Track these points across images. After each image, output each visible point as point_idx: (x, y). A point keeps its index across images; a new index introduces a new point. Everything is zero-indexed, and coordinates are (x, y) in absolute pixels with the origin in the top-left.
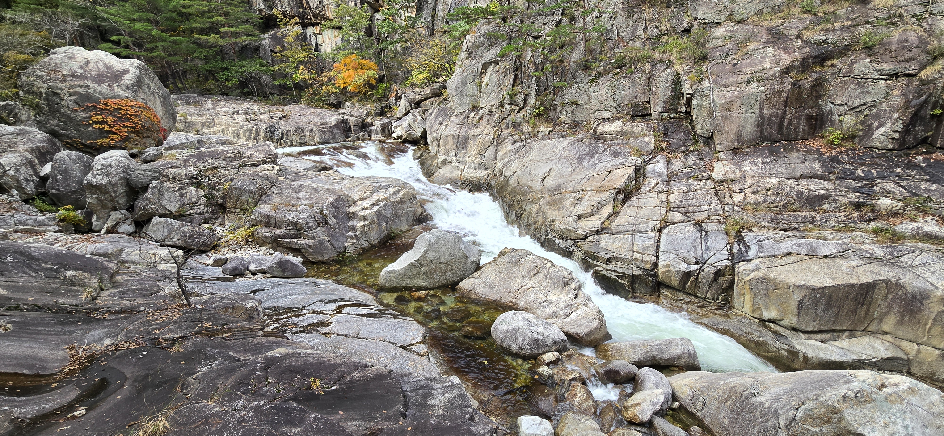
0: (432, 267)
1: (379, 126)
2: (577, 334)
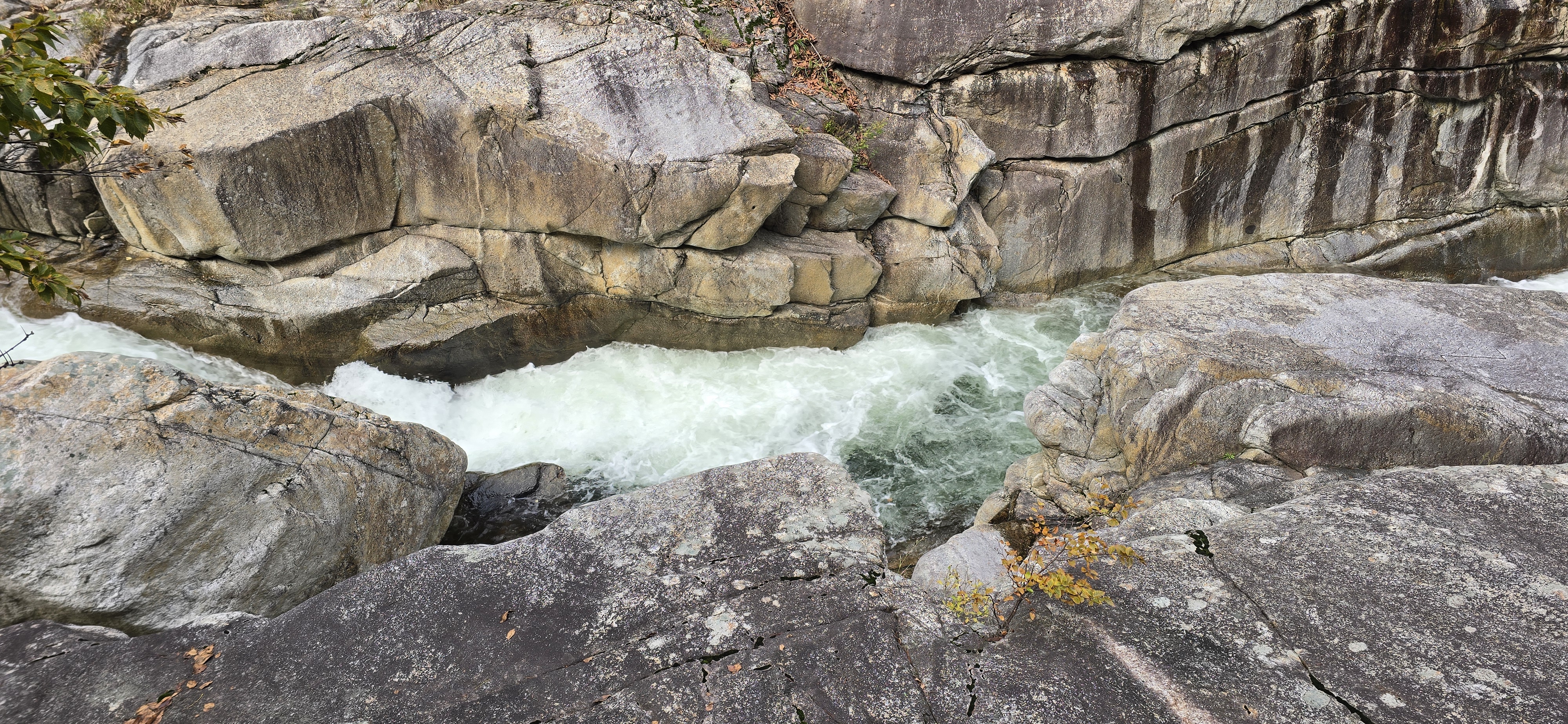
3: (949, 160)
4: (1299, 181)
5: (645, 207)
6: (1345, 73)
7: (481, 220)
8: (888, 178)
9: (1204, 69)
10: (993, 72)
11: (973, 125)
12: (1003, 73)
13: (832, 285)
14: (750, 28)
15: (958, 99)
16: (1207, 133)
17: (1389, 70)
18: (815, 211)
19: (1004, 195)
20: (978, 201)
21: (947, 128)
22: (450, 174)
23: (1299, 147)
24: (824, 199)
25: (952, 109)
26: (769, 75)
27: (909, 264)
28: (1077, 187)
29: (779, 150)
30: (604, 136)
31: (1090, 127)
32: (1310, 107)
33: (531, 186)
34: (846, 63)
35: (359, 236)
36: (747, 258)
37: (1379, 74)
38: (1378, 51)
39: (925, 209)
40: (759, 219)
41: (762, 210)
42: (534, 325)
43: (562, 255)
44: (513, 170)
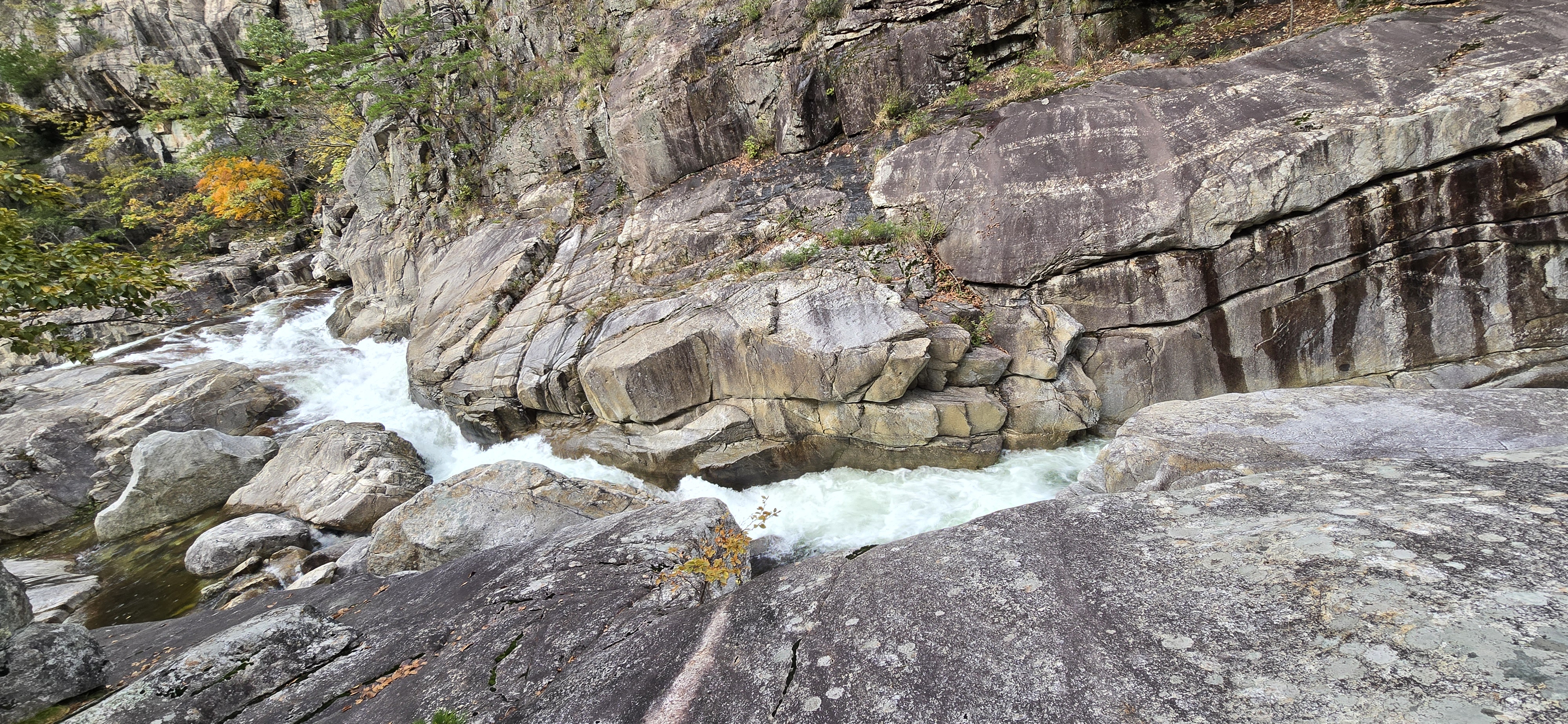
0: (166, 489)
1: (287, 269)
2: (333, 521)
3: (1048, 333)
4: (1386, 325)
5: (833, 379)
6: (1413, 234)
7: (751, 394)
8: (1005, 349)
9: (1258, 248)
10: (1077, 271)
11: (1067, 309)
12: (1084, 271)
13: (969, 423)
14: (908, 268)
15: (1052, 293)
16: (1276, 295)
17: (1464, 226)
18: (950, 374)
19: (1098, 354)
20: (1079, 360)
21: (1044, 311)
22: (734, 369)
23: (1378, 297)
24: (956, 365)
25: (1049, 299)
26: (919, 291)
27: (1027, 406)
28: (1160, 344)
29: (916, 336)
30: (810, 339)
31: (1162, 300)
32: (1381, 265)
33: (773, 371)
34: (972, 279)
35: (694, 407)
36: (904, 406)
37: (1454, 230)
38: (1446, 212)
39: (1033, 367)
40: (905, 381)
41: (906, 375)
42: (783, 454)
43: (795, 412)
44: (764, 364)
